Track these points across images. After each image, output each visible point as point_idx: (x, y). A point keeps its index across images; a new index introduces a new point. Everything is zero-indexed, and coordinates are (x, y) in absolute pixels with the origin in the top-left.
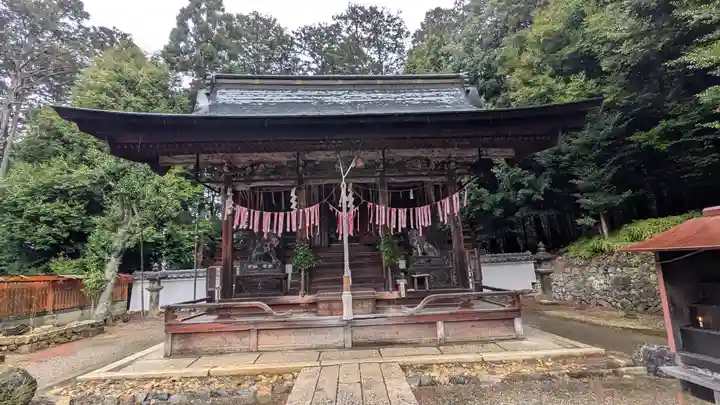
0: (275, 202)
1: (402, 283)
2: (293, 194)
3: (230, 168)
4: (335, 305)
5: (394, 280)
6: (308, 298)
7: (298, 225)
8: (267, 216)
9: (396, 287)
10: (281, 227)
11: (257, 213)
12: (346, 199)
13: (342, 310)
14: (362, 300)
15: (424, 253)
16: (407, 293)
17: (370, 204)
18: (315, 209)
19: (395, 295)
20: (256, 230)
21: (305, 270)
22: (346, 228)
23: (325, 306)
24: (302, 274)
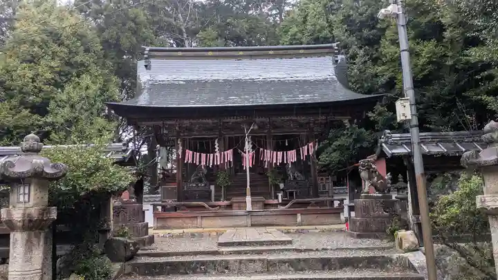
0: (206, 148)
1: (280, 195)
2: (216, 143)
3: (179, 127)
4: (242, 205)
5: (275, 193)
6: (226, 203)
7: (220, 161)
8: (203, 155)
9: (277, 197)
10: (211, 161)
11: (198, 154)
12: (248, 146)
13: (246, 207)
14: (257, 202)
15: (295, 178)
16: (282, 200)
17: (261, 149)
18: (230, 152)
19: (275, 202)
20: (198, 164)
21: (224, 187)
22: (248, 163)
23: (237, 205)
24: (223, 189)
